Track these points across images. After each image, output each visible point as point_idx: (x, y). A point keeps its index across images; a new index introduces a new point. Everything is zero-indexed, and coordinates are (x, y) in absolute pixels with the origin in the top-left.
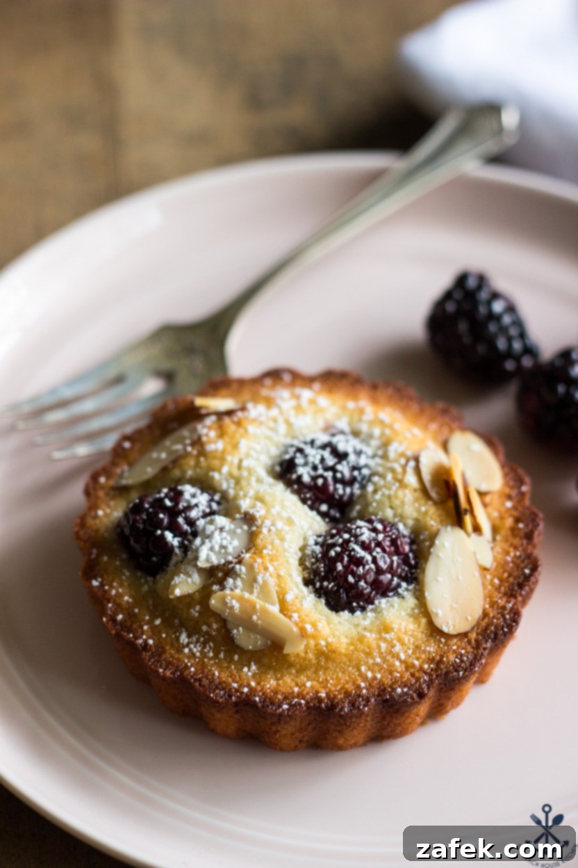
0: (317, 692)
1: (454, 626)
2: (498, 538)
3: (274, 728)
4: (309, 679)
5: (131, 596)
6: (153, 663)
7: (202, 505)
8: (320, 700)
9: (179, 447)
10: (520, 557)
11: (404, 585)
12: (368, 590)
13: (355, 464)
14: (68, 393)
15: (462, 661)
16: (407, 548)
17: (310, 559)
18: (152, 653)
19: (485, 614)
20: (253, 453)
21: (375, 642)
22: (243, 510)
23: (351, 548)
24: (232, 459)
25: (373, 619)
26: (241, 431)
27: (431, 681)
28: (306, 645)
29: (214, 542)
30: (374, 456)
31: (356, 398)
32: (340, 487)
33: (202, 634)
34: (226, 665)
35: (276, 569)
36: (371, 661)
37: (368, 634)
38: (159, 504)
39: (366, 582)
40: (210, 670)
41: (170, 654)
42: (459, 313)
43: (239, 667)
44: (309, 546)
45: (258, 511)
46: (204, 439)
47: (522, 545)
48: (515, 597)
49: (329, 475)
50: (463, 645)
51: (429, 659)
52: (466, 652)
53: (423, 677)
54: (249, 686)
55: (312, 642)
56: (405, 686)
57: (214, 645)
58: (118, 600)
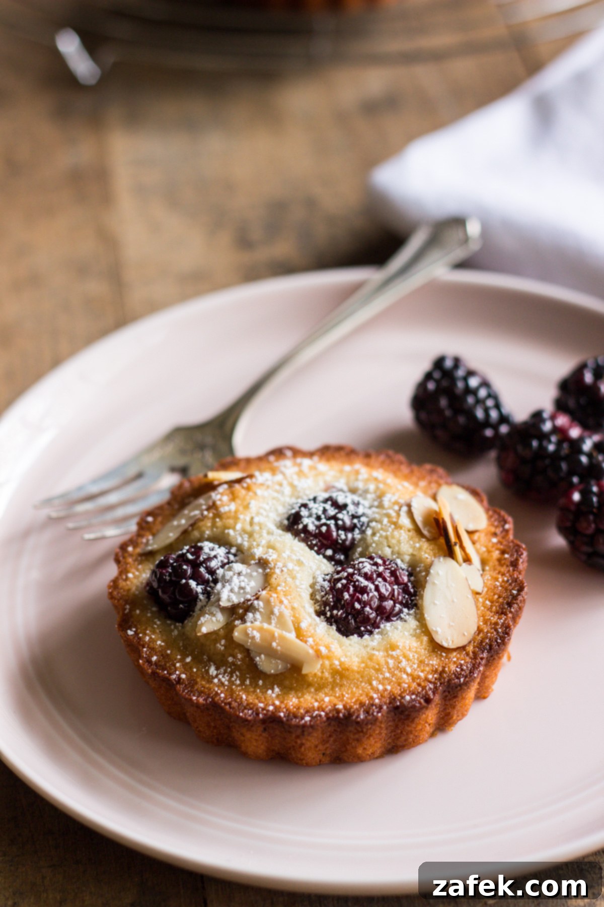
0: (335, 705)
1: (453, 641)
2: (487, 568)
3: (299, 742)
4: (327, 695)
5: (163, 641)
6: (187, 693)
7: (221, 556)
8: (338, 711)
9: (197, 512)
10: (508, 581)
11: (405, 610)
12: (373, 615)
13: (353, 513)
14: (95, 489)
15: (462, 670)
16: (406, 579)
17: (320, 593)
18: (186, 686)
19: (479, 630)
20: (262, 511)
21: (383, 659)
22: (257, 557)
23: (355, 580)
24: (245, 517)
25: (380, 640)
26: (251, 494)
27: (436, 688)
28: (322, 665)
29: (233, 584)
30: (370, 507)
31: (350, 462)
32: (341, 533)
33: (229, 665)
34: (252, 689)
35: (290, 603)
36: (381, 677)
37: (376, 653)
38: (182, 558)
39: (371, 608)
40: (239, 695)
41: (201, 684)
42: (439, 391)
43: (264, 690)
44: (318, 583)
45: (270, 556)
46: (218, 503)
47: (509, 571)
48: (506, 614)
49: (332, 523)
50: (462, 656)
51: (433, 671)
52: (465, 662)
53: (428, 685)
54: (273, 704)
55: (327, 663)
56: (413, 694)
57: (240, 673)
58: (151, 645)
